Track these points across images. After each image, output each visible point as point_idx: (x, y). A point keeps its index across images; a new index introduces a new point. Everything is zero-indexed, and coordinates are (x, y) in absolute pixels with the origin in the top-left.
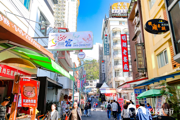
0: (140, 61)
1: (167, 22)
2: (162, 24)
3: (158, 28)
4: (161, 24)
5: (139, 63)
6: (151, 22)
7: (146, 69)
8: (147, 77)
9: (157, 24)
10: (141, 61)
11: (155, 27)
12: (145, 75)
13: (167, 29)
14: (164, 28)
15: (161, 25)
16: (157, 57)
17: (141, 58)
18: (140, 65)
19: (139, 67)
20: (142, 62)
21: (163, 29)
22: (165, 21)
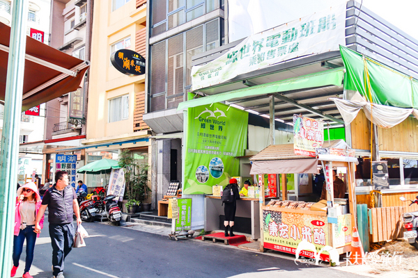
0: (76, 103)
1: (144, 60)
2: (137, 62)
3: (131, 66)
4: (135, 60)
5: (74, 107)
6: (123, 54)
7: (84, 120)
8: (83, 134)
9: (131, 59)
10: (78, 104)
11: (127, 64)
12: (80, 130)
13: (143, 71)
14: (138, 69)
15: (135, 63)
16: (109, 101)
17: (78, 98)
18: (76, 111)
19: (72, 115)
20: (78, 106)
21: (136, 70)
22: (142, 57)
